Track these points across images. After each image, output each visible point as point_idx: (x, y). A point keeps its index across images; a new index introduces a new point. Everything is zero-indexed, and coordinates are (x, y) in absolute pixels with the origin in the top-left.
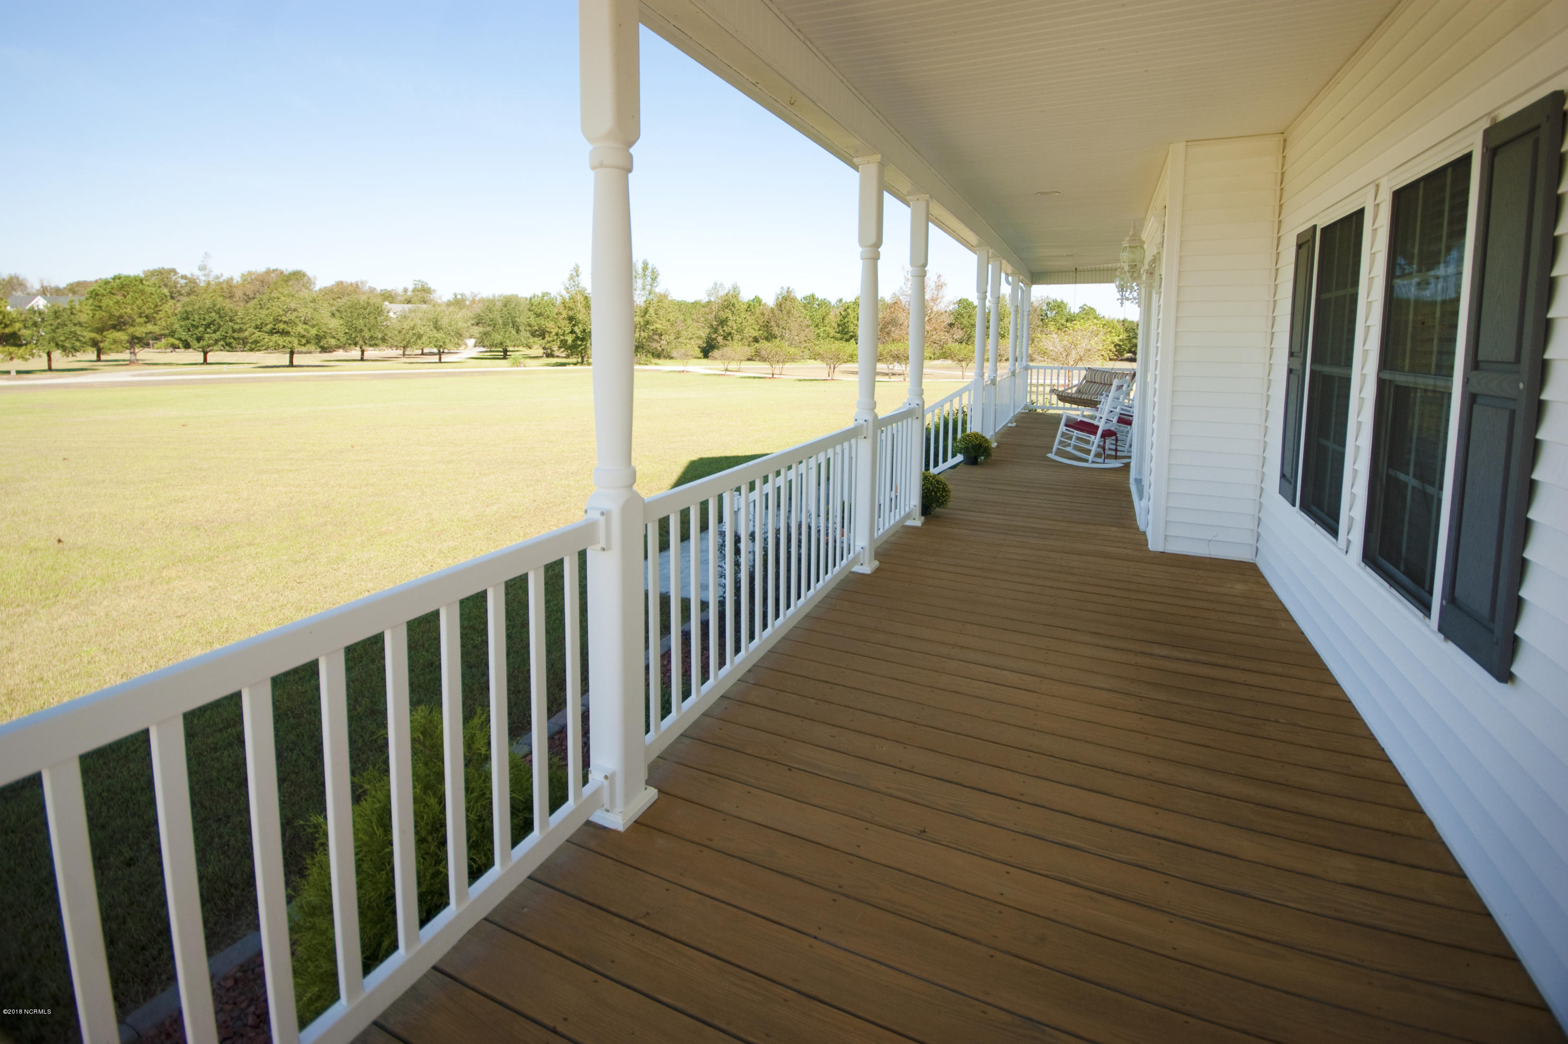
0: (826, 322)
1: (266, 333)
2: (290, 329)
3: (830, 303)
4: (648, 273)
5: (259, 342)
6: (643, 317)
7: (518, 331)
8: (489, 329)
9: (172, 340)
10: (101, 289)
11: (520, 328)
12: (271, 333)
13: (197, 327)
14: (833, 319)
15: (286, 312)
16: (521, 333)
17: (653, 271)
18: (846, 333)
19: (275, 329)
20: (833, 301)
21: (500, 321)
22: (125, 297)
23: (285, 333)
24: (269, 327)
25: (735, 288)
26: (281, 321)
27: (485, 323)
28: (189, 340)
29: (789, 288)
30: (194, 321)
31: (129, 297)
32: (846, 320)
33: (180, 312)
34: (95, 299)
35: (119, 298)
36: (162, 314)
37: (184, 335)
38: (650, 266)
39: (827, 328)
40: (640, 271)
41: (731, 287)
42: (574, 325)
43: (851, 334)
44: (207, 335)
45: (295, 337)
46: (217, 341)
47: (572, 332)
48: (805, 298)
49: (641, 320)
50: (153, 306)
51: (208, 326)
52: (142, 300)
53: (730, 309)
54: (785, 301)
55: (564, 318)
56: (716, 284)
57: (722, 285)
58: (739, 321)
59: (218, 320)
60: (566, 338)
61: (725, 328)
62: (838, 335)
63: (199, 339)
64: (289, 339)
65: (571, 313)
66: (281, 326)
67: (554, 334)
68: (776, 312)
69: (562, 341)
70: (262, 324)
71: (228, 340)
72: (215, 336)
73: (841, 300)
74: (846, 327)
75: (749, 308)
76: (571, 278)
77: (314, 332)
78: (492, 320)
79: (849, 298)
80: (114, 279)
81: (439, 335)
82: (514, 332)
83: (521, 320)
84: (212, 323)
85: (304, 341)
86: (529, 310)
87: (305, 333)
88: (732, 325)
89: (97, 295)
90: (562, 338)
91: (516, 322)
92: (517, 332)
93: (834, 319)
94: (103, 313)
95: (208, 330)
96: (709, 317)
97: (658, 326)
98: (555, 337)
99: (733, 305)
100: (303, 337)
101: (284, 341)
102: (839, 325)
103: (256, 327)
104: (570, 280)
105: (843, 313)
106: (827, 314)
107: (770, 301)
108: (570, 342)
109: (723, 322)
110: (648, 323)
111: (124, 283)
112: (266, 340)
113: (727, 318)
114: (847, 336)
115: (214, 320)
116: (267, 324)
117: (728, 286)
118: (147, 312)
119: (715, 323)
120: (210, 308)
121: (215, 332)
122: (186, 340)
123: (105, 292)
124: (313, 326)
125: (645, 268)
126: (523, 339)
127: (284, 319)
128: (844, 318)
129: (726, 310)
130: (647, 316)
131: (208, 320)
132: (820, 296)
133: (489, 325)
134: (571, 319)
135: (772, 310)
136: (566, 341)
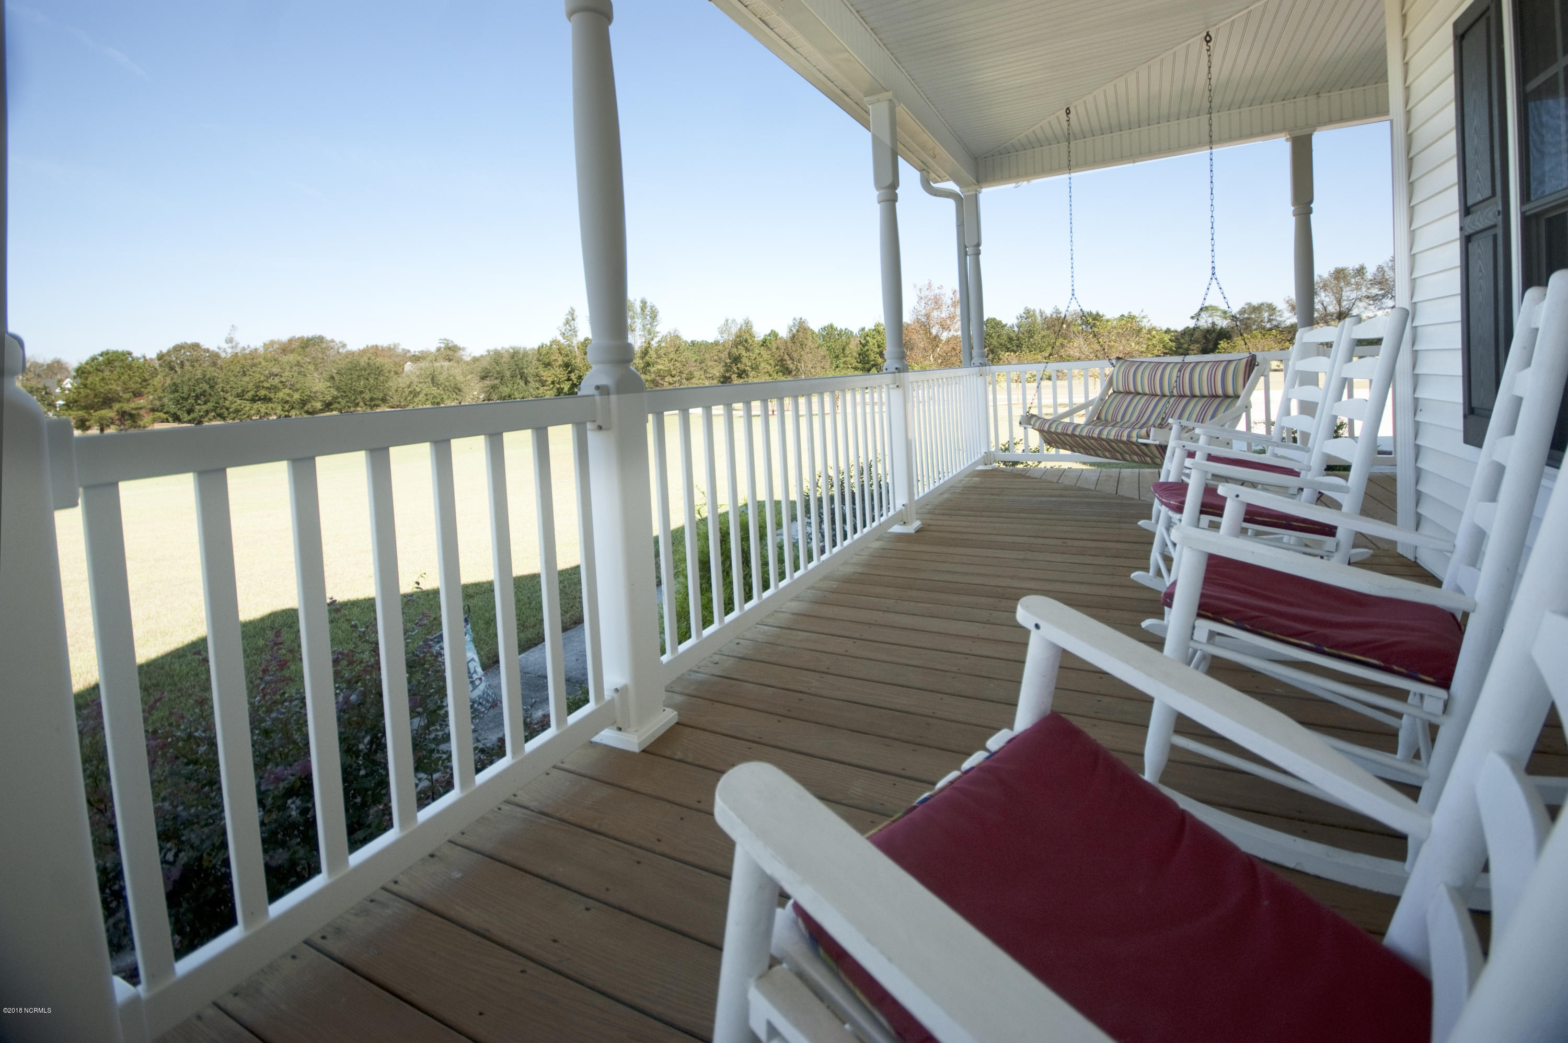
0: (847, 352)
1: (247, 400)
2: (272, 396)
3: (852, 332)
4: (648, 311)
5: (240, 411)
6: (642, 358)
7: (526, 382)
8: (497, 382)
9: (162, 415)
10: (88, 367)
11: (529, 379)
12: (253, 400)
13: (186, 399)
14: (854, 347)
15: (268, 378)
16: (530, 384)
17: (651, 309)
18: (868, 362)
19: (257, 396)
20: (855, 330)
21: (508, 374)
22: (112, 372)
23: (267, 400)
24: (250, 394)
25: (747, 323)
26: (263, 387)
27: (492, 376)
28: (179, 413)
29: (801, 319)
30: (183, 393)
31: (115, 372)
32: (866, 348)
33: (169, 385)
34: (81, 378)
35: (107, 373)
36: (150, 389)
37: (173, 408)
38: (648, 304)
39: (848, 359)
40: (639, 310)
41: (743, 322)
42: (570, 372)
43: (872, 363)
44: (198, 407)
45: (278, 403)
46: (207, 412)
47: (569, 379)
48: (824, 329)
49: (641, 361)
50: (140, 381)
51: (197, 397)
52: (129, 375)
53: (744, 346)
54: (800, 332)
55: (560, 365)
56: (727, 321)
57: (734, 321)
58: (753, 356)
59: (209, 390)
60: (562, 386)
61: (739, 365)
62: (860, 365)
63: (189, 412)
64: (270, 405)
65: (566, 359)
66: (262, 393)
67: (550, 382)
68: (790, 345)
69: (558, 389)
70: (243, 391)
71: (218, 411)
72: (205, 407)
73: (863, 329)
74: (867, 356)
75: (764, 343)
76: (567, 322)
77: (297, 396)
78: (498, 373)
79: (870, 326)
80: (101, 355)
81: (434, 391)
82: (522, 383)
83: (530, 371)
84: (203, 393)
85: (287, 407)
86: (539, 360)
87: (288, 398)
88: (746, 363)
89: (83, 372)
90: (558, 386)
91: (523, 372)
92: (526, 384)
93: (855, 349)
94: (88, 391)
95: (199, 402)
96: (723, 355)
97: (660, 367)
98: (552, 386)
99: (746, 341)
100: (287, 402)
101: (267, 409)
102: (859, 355)
103: (238, 396)
104: (565, 325)
105: (863, 342)
106: (847, 344)
107: (784, 333)
108: (566, 390)
109: (737, 359)
110: (648, 364)
111: (111, 358)
112: (247, 409)
113: (740, 354)
114: (867, 366)
115: (205, 391)
116: (248, 392)
117: (740, 321)
118: (135, 386)
119: (728, 361)
120: (200, 379)
121: (205, 403)
122: (175, 414)
123: (91, 370)
124: (297, 390)
125: (643, 308)
126: (532, 390)
127: (266, 384)
128: (864, 346)
129: (739, 347)
130: (647, 358)
131: (199, 391)
132: (840, 325)
133: (497, 378)
134: (567, 365)
135: (786, 342)
136: (563, 389)
